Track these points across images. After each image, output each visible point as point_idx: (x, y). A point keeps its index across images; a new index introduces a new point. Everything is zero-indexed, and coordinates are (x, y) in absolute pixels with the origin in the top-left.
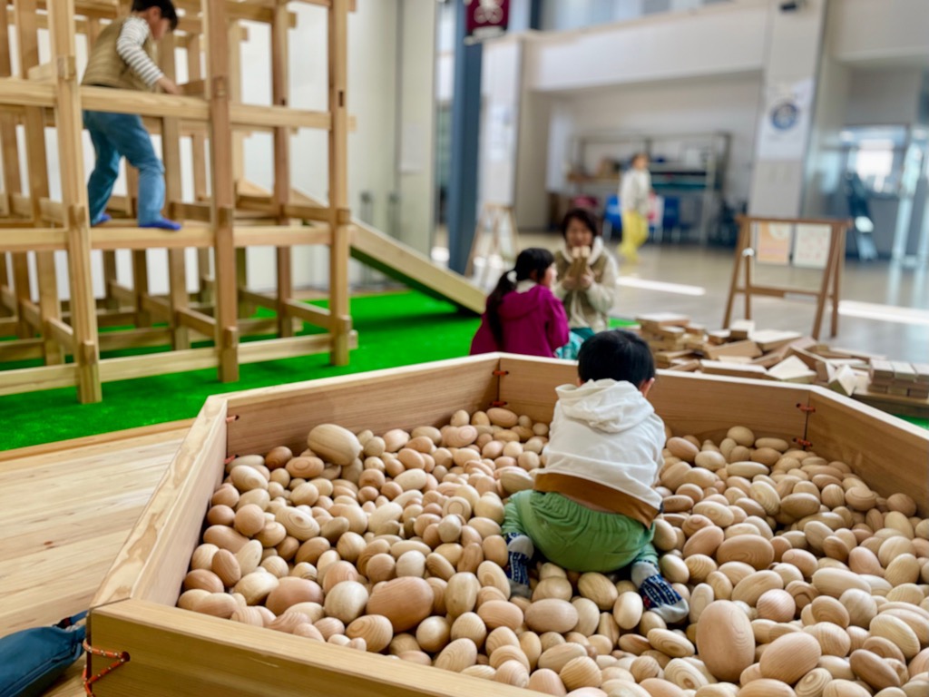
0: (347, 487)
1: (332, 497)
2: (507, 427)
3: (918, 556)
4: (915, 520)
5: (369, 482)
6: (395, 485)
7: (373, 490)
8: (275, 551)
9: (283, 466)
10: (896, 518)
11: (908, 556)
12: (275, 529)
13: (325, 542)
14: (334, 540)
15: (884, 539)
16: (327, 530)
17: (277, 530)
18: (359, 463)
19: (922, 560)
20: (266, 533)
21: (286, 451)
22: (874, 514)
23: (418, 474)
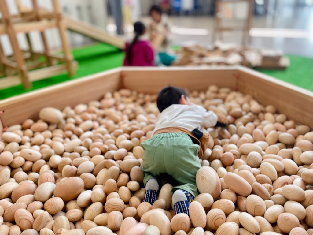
0: (59, 133)
1: (52, 138)
2: (128, 97)
3: (277, 130)
4: (276, 115)
5: (68, 129)
6: (80, 129)
7: (69, 133)
8: (21, 169)
9: (29, 128)
10: (269, 116)
11: (274, 132)
12: (18, 160)
13: (43, 161)
14: (47, 160)
15: (264, 125)
16: (45, 156)
17: (20, 160)
18: (63, 122)
19: (279, 132)
20: (14, 163)
21: (30, 122)
22: (261, 115)
23: (89, 123)
